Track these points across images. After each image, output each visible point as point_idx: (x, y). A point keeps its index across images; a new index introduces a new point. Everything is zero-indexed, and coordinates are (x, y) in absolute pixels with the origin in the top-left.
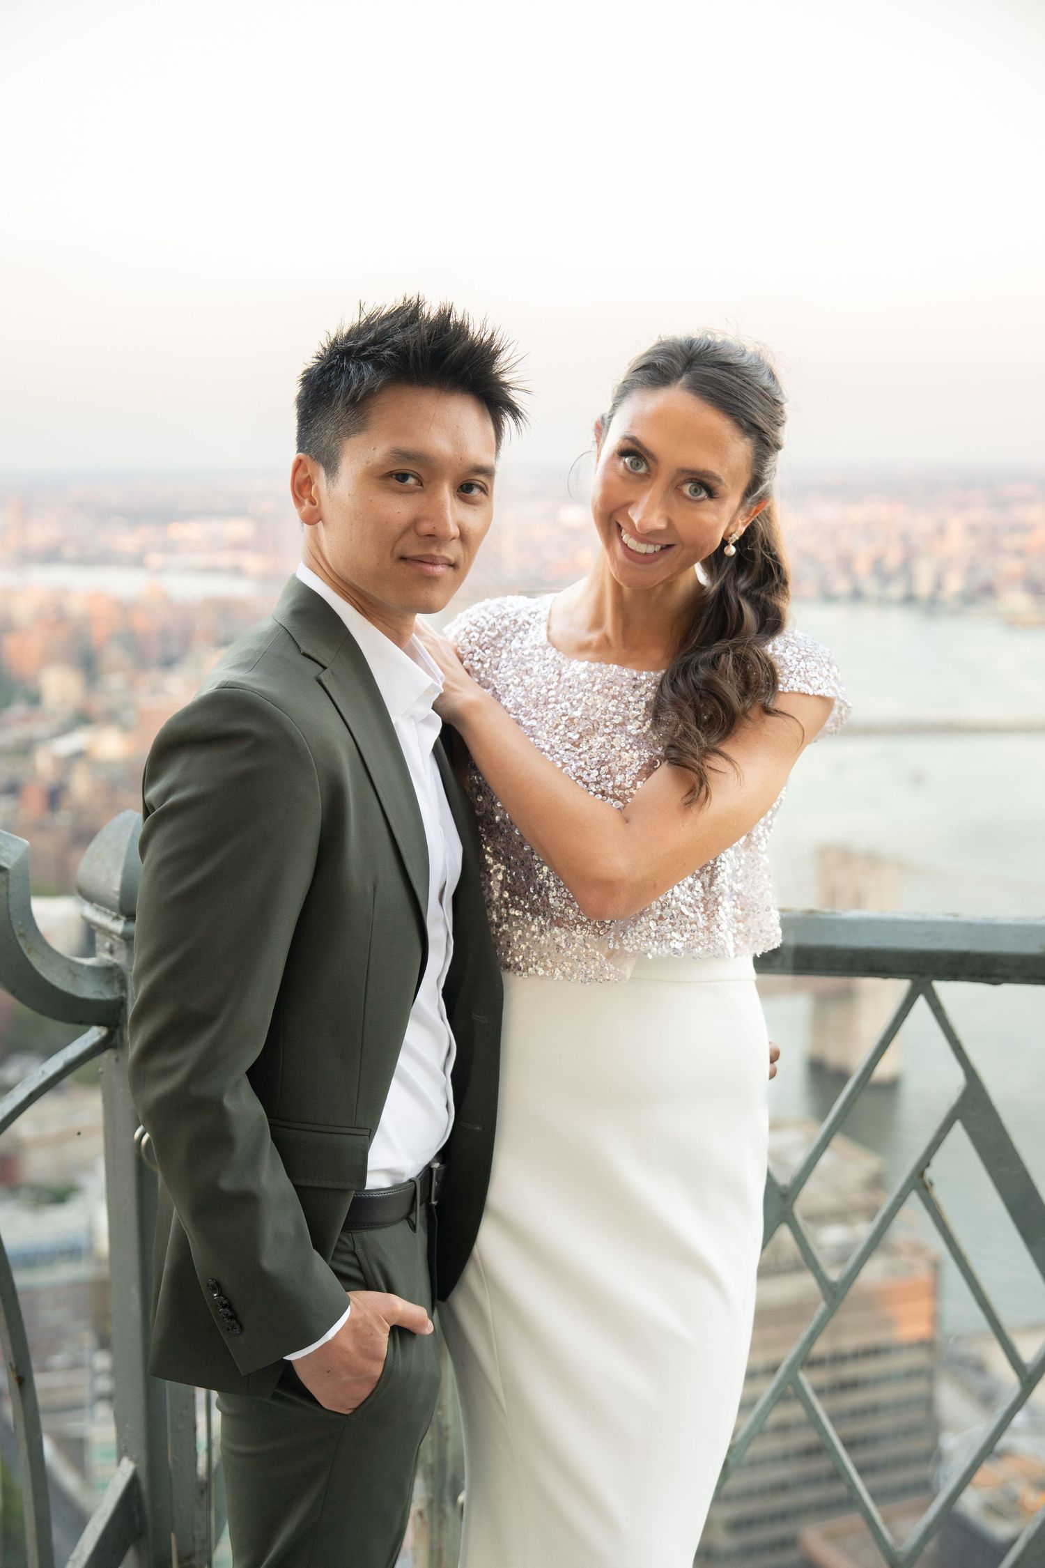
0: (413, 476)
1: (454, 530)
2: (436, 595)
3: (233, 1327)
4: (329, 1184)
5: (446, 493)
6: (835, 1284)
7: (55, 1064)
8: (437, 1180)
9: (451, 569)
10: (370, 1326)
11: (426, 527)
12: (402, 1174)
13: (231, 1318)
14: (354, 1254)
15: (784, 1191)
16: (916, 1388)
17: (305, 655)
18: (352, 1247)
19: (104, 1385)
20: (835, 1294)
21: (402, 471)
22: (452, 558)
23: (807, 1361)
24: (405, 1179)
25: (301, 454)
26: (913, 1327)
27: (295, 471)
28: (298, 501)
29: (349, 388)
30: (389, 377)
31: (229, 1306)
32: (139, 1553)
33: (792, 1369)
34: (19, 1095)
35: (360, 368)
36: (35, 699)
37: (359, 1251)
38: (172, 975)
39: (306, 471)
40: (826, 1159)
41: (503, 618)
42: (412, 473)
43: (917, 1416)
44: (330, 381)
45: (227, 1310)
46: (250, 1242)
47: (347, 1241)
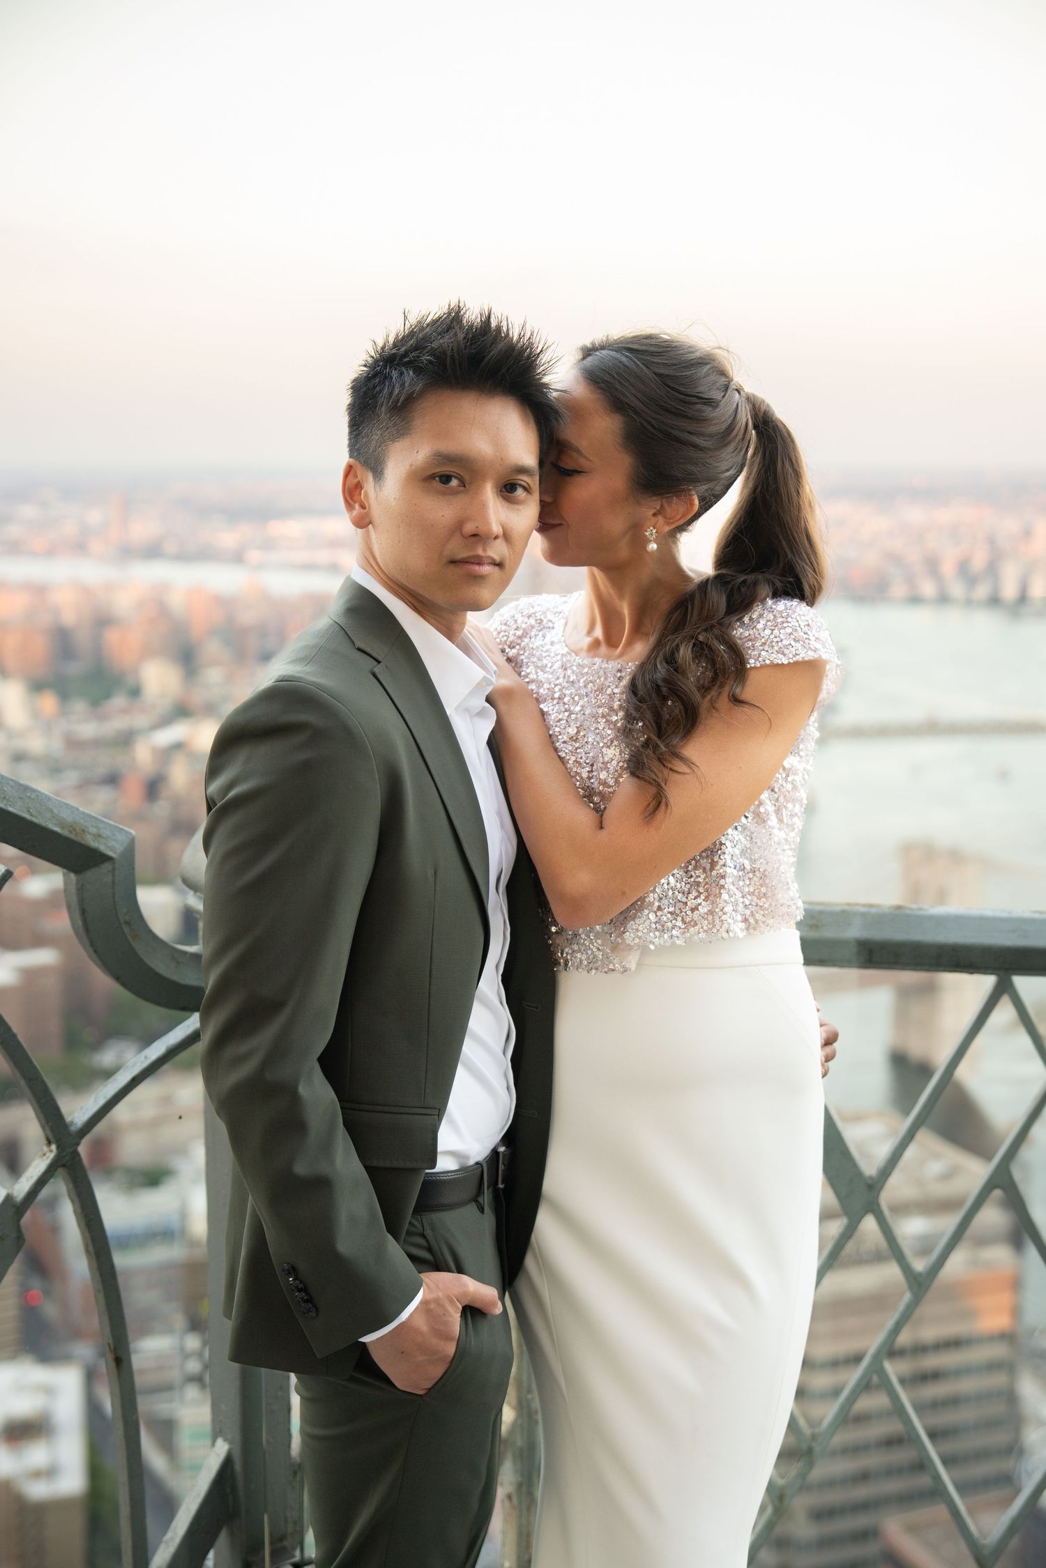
0: (456, 477)
1: (496, 529)
2: (484, 593)
3: (309, 1311)
4: (401, 1164)
5: (489, 493)
6: (920, 1274)
7: (157, 1049)
8: (503, 1164)
9: (497, 569)
10: (443, 1306)
11: (469, 528)
12: (467, 1157)
13: (307, 1301)
14: (423, 1236)
15: (870, 1182)
16: (998, 1380)
17: (359, 649)
18: (421, 1229)
19: (194, 1366)
20: (920, 1284)
21: (447, 473)
22: (497, 558)
23: (891, 1351)
24: (472, 1162)
25: (351, 460)
26: (995, 1321)
27: (346, 476)
28: (349, 505)
29: (391, 394)
30: (428, 381)
31: (304, 1289)
32: (232, 1534)
33: (877, 1358)
34: (122, 1079)
35: (401, 374)
36: (135, 692)
37: (428, 1232)
38: (241, 963)
39: (356, 476)
40: (911, 1152)
41: (529, 617)
42: (454, 474)
43: (997, 1409)
44: (375, 387)
45: (303, 1294)
46: (324, 1225)
47: (416, 1223)
